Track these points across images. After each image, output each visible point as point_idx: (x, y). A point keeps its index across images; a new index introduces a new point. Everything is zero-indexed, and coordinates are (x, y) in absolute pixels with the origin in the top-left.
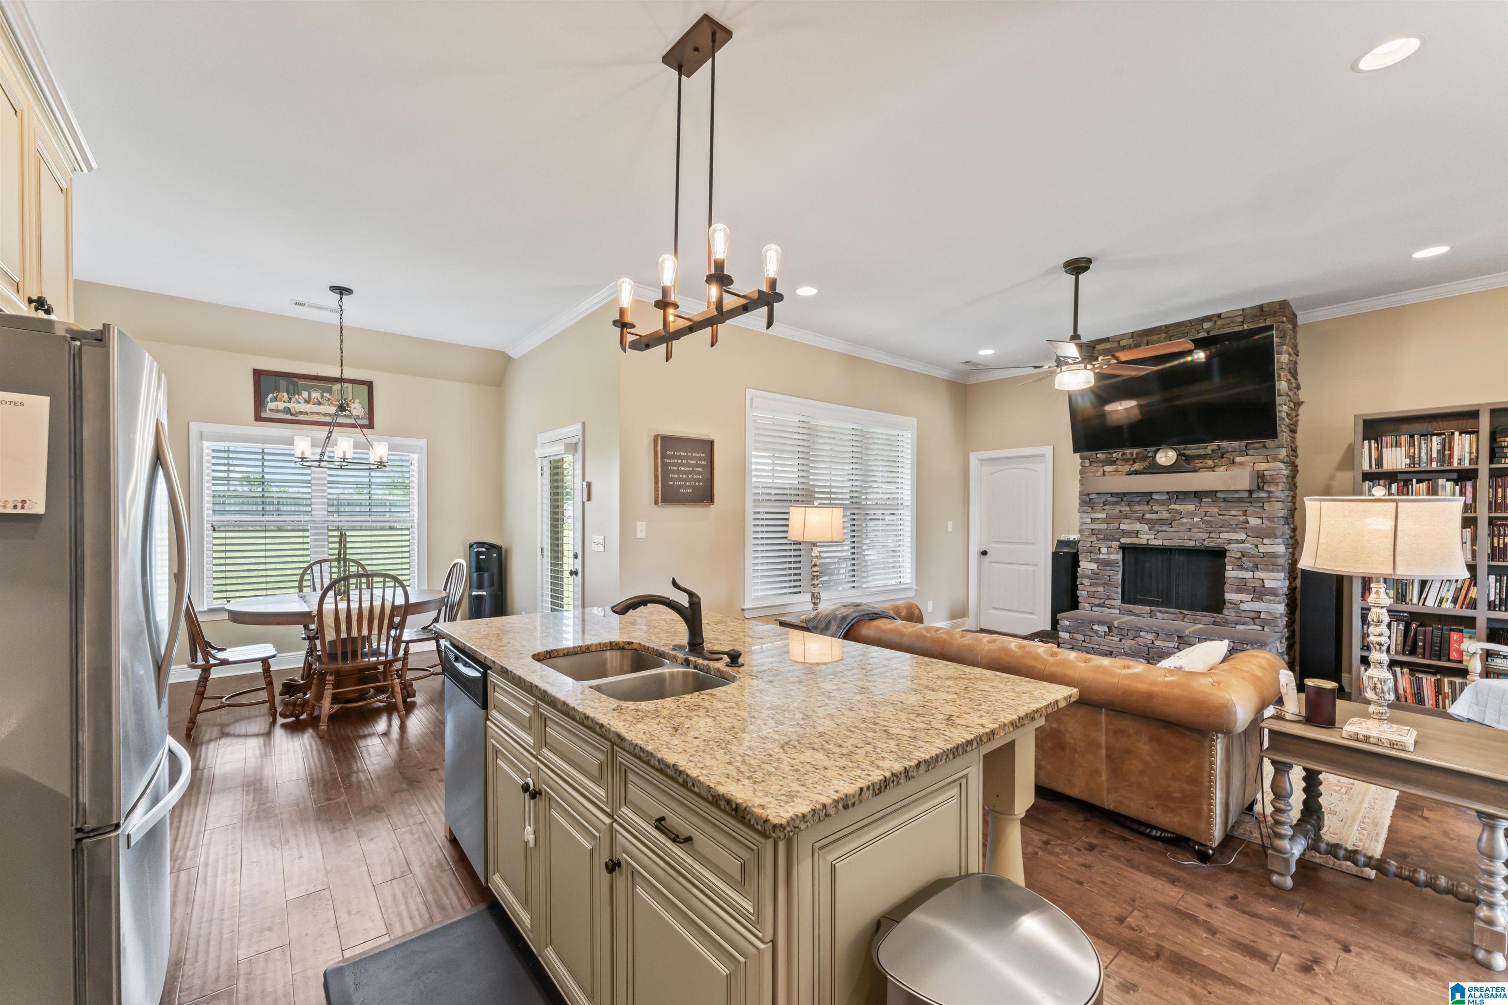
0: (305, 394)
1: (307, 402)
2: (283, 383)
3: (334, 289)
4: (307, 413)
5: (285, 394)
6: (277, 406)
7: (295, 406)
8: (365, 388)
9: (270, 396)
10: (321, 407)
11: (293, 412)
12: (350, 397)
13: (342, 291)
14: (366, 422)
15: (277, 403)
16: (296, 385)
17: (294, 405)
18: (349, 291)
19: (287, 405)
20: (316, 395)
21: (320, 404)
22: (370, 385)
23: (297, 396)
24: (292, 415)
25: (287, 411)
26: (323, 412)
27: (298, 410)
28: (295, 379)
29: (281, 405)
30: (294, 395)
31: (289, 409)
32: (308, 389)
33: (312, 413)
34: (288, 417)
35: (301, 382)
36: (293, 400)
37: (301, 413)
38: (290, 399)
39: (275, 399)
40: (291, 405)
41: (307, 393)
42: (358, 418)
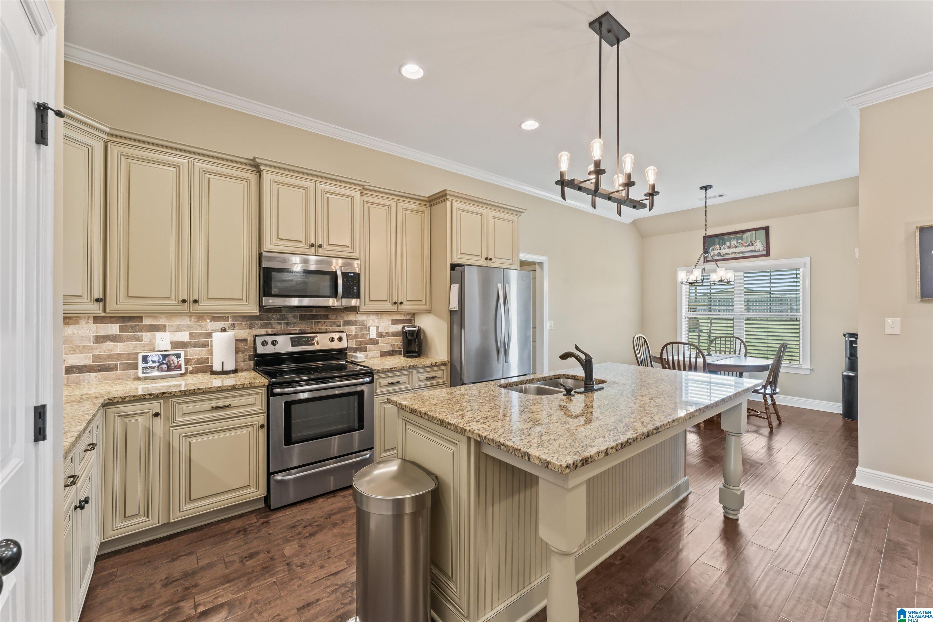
0: (728, 244)
1: (729, 248)
2: (717, 240)
3: (702, 188)
4: (729, 254)
5: (718, 246)
6: (714, 253)
7: (724, 251)
8: (764, 231)
9: (711, 248)
10: (737, 249)
11: (722, 254)
12: (754, 239)
13: (706, 188)
14: (764, 253)
15: (714, 251)
16: (723, 239)
17: (722, 251)
18: (710, 187)
19: (719, 251)
20: (734, 243)
21: (736, 247)
22: (767, 229)
23: (724, 246)
24: (721, 256)
25: (719, 254)
26: (738, 251)
27: (724, 253)
28: (723, 236)
29: (716, 252)
30: (722, 245)
31: (720, 253)
32: (729, 240)
33: (732, 253)
34: (720, 258)
35: (726, 237)
36: (722, 248)
37: (726, 254)
38: (720, 248)
39: (713, 249)
41: (729, 242)
42: (759, 251)
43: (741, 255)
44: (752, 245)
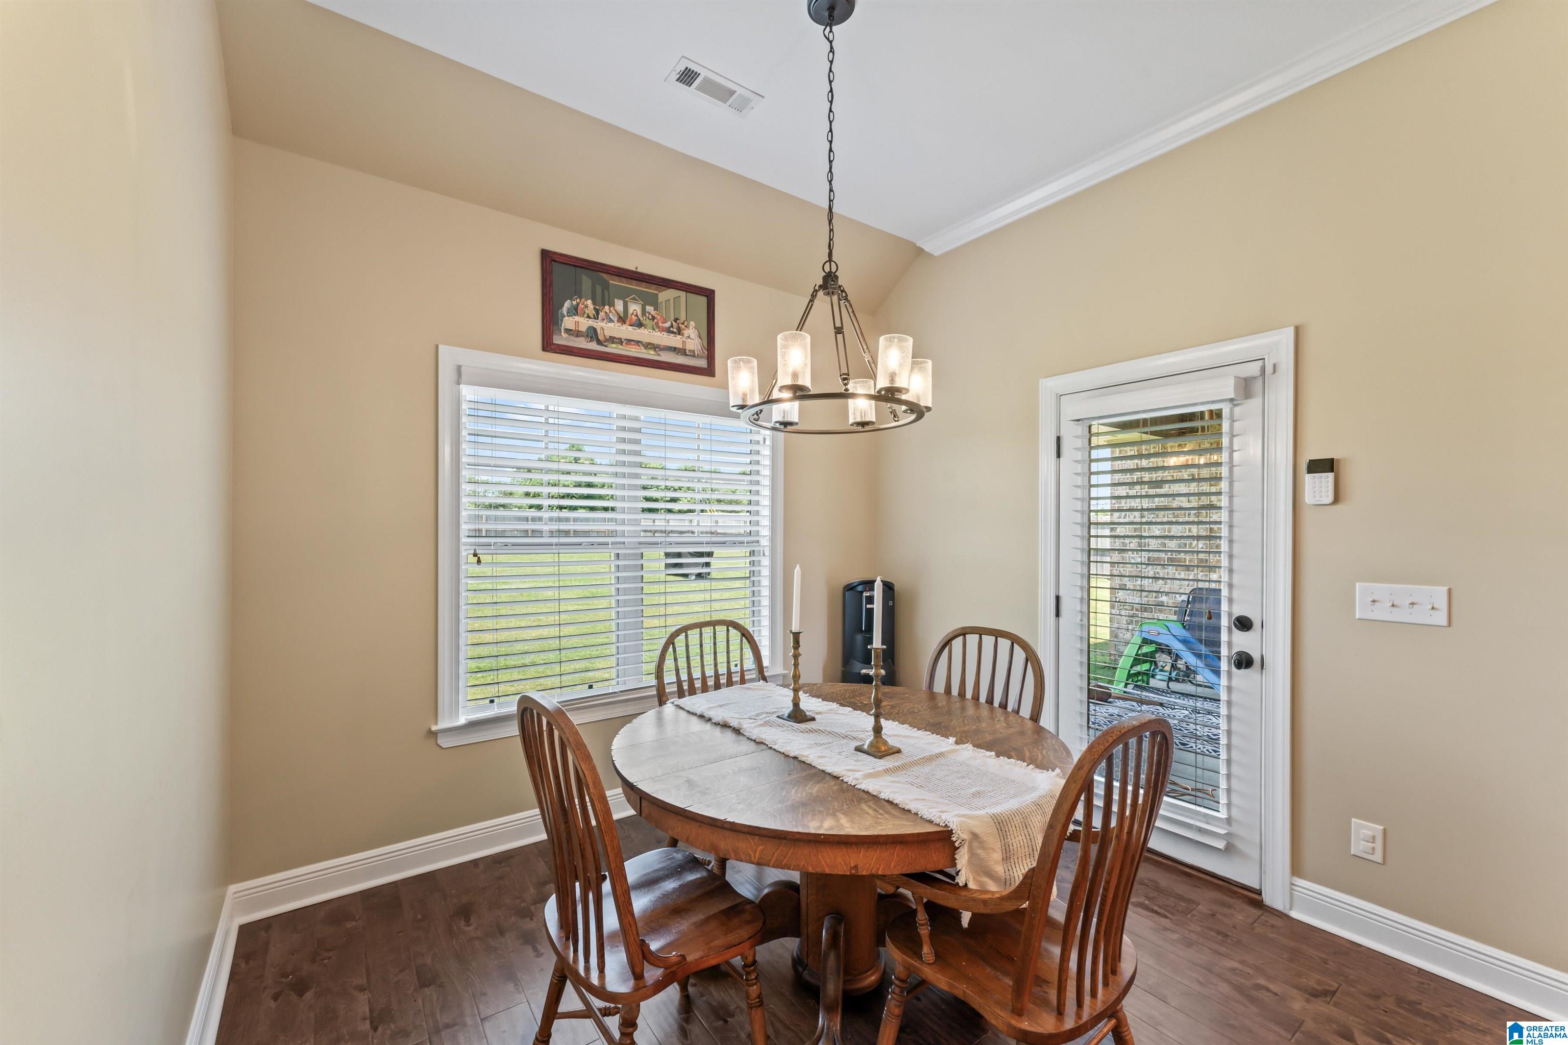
0: (619, 305)
1: (622, 320)
2: (586, 281)
4: (620, 341)
5: (589, 302)
6: (577, 323)
7: (604, 327)
8: (704, 300)
9: (567, 304)
10: (642, 331)
11: (601, 338)
12: (683, 317)
14: (703, 363)
15: (577, 318)
16: (606, 286)
17: (603, 324)
19: (591, 323)
20: (635, 308)
21: (640, 325)
22: (709, 295)
23: (607, 307)
24: (599, 342)
25: (592, 334)
26: (645, 340)
27: (608, 334)
28: (605, 276)
29: (584, 323)
30: (604, 305)
31: (595, 330)
32: (624, 295)
33: (629, 341)
34: (593, 346)
35: (614, 282)
36: (602, 314)
37: (612, 340)
38: (597, 312)
39: (574, 311)
40: (598, 324)
41: (621, 302)
42: (693, 355)
43: (650, 355)
44: (679, 332)
